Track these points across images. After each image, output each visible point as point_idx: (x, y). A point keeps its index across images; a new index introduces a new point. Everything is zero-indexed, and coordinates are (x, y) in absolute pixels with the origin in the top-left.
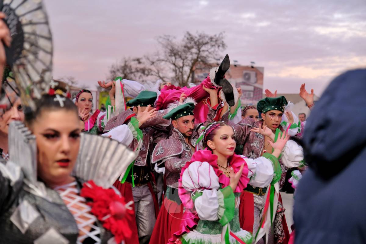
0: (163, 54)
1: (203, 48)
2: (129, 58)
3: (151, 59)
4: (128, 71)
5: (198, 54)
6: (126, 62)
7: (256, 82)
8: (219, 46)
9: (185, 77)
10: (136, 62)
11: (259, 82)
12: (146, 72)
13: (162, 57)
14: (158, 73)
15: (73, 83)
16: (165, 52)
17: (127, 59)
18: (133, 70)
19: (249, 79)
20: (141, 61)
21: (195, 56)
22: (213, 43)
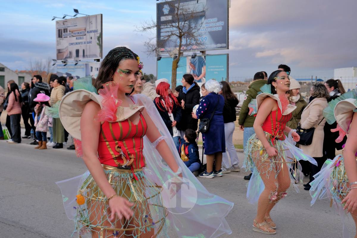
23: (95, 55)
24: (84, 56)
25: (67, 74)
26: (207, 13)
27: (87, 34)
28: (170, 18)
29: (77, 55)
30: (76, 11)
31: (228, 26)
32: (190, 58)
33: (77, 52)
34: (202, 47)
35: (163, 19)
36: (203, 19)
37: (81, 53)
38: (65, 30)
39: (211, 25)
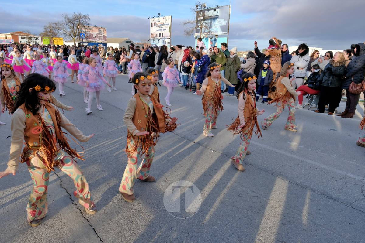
0: (65, 21)
1: (81, 20)
2: (51, 23)
3: (60, 24)
4: (51, 28)
5: (79, 22)
6: (50, 24)
7: (104, 34)
8: (87, 19)
9: (75, 31)
10: (55, 25)
11: (105, 33)
12: (60, 29)
13: (64, 23)
14: (64, 29)
15: (29, 33)
16: (66, 21)
17: (50, 23)
18: (54, 28)
19: (101, 32)
20: (57, 24)
21: (78, 23)
22: (85, 18)
23: (168, 36)
24: (163, 36)
25: (155, 45)
26: (219, 17)
27: (164, 26)
28: (202, 18)
29: (160, 36)
30: (159, 14)
31: (229, 23)
32: (210, 38)
33: (160, 34)
34: (217, 33)
35: (199, 19)
36: (218, 19)
37: (161, 35)
38: (155, 24)
39: (221, 22)
